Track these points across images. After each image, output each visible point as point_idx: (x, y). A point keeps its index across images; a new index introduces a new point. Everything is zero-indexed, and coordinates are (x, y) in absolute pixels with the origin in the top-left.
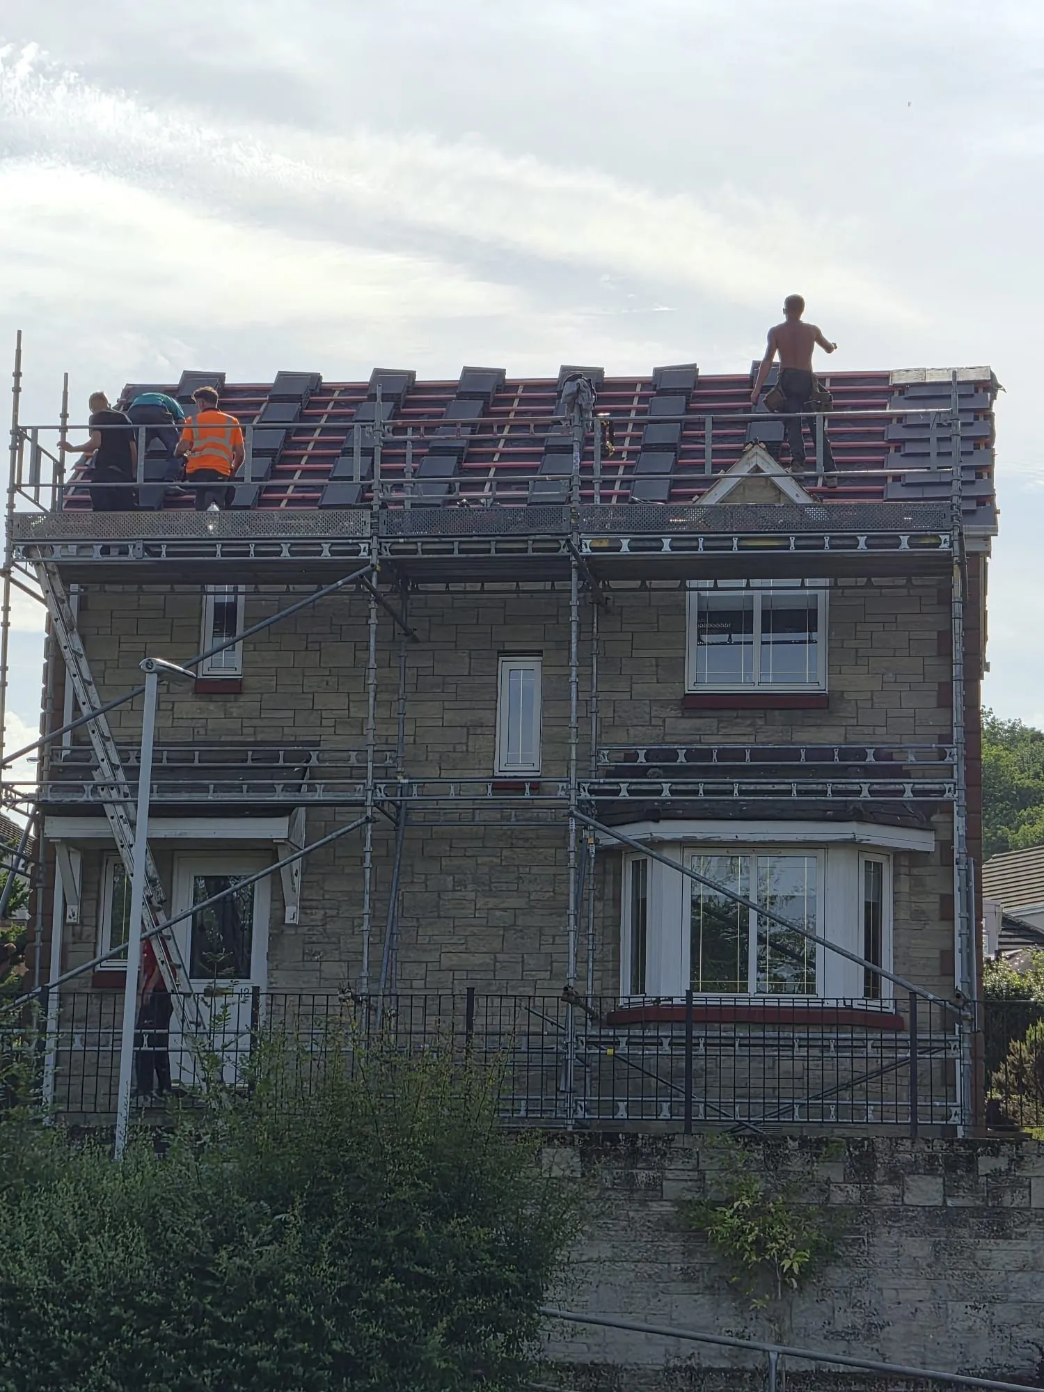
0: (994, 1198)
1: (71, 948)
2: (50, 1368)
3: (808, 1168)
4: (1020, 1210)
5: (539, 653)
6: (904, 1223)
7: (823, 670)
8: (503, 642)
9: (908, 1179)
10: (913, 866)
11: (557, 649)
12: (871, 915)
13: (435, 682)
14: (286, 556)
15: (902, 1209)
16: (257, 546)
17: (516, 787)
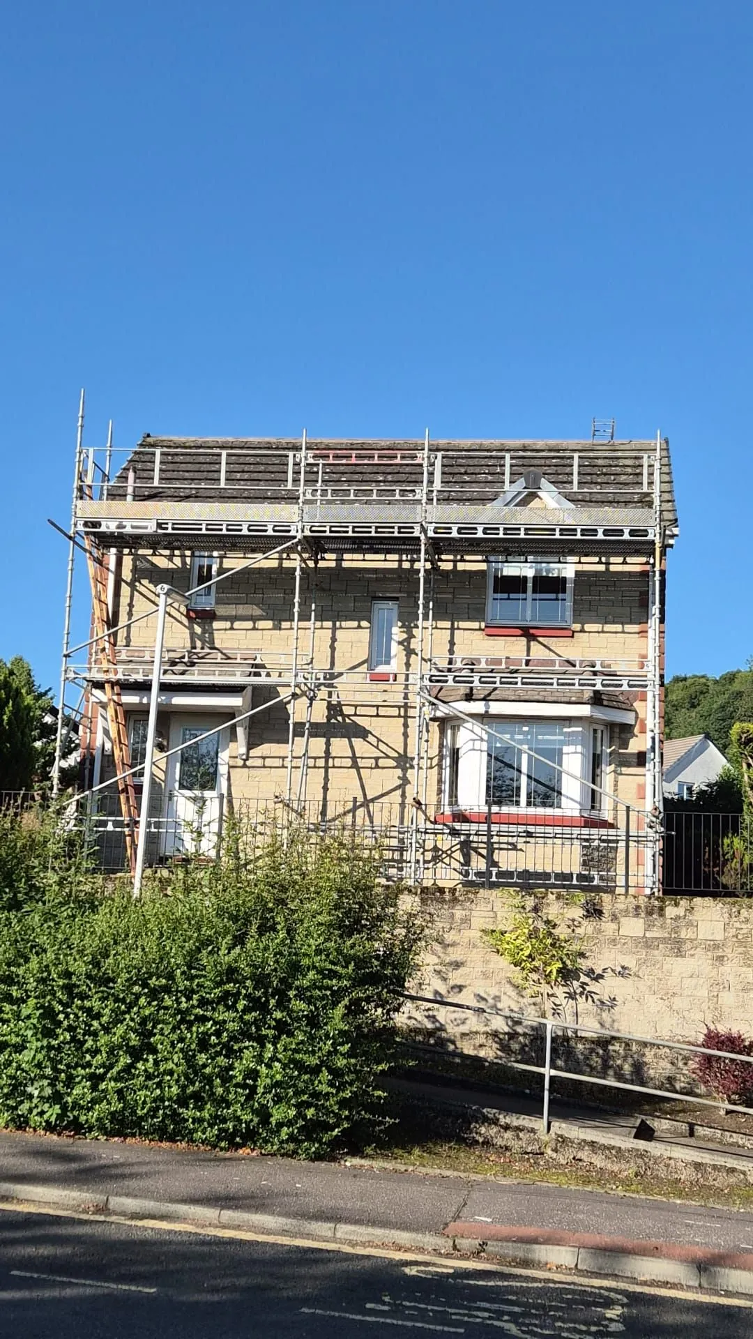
0: (676, 933)
1: (106, 769)
2: (92, 1025)
3: (561, 911)
4: (691, 940)
5: (397, 599)
6: (619, 946)
7: (569, 614)
8: (375, 592)
9: (622, 920)
10: (622, 732)
11: (408, 597)
12: (596, 761)
13: (332, 614)
14: (245, 532)
15: (618, 938)
16: (228, 525)
17: (383, 679)
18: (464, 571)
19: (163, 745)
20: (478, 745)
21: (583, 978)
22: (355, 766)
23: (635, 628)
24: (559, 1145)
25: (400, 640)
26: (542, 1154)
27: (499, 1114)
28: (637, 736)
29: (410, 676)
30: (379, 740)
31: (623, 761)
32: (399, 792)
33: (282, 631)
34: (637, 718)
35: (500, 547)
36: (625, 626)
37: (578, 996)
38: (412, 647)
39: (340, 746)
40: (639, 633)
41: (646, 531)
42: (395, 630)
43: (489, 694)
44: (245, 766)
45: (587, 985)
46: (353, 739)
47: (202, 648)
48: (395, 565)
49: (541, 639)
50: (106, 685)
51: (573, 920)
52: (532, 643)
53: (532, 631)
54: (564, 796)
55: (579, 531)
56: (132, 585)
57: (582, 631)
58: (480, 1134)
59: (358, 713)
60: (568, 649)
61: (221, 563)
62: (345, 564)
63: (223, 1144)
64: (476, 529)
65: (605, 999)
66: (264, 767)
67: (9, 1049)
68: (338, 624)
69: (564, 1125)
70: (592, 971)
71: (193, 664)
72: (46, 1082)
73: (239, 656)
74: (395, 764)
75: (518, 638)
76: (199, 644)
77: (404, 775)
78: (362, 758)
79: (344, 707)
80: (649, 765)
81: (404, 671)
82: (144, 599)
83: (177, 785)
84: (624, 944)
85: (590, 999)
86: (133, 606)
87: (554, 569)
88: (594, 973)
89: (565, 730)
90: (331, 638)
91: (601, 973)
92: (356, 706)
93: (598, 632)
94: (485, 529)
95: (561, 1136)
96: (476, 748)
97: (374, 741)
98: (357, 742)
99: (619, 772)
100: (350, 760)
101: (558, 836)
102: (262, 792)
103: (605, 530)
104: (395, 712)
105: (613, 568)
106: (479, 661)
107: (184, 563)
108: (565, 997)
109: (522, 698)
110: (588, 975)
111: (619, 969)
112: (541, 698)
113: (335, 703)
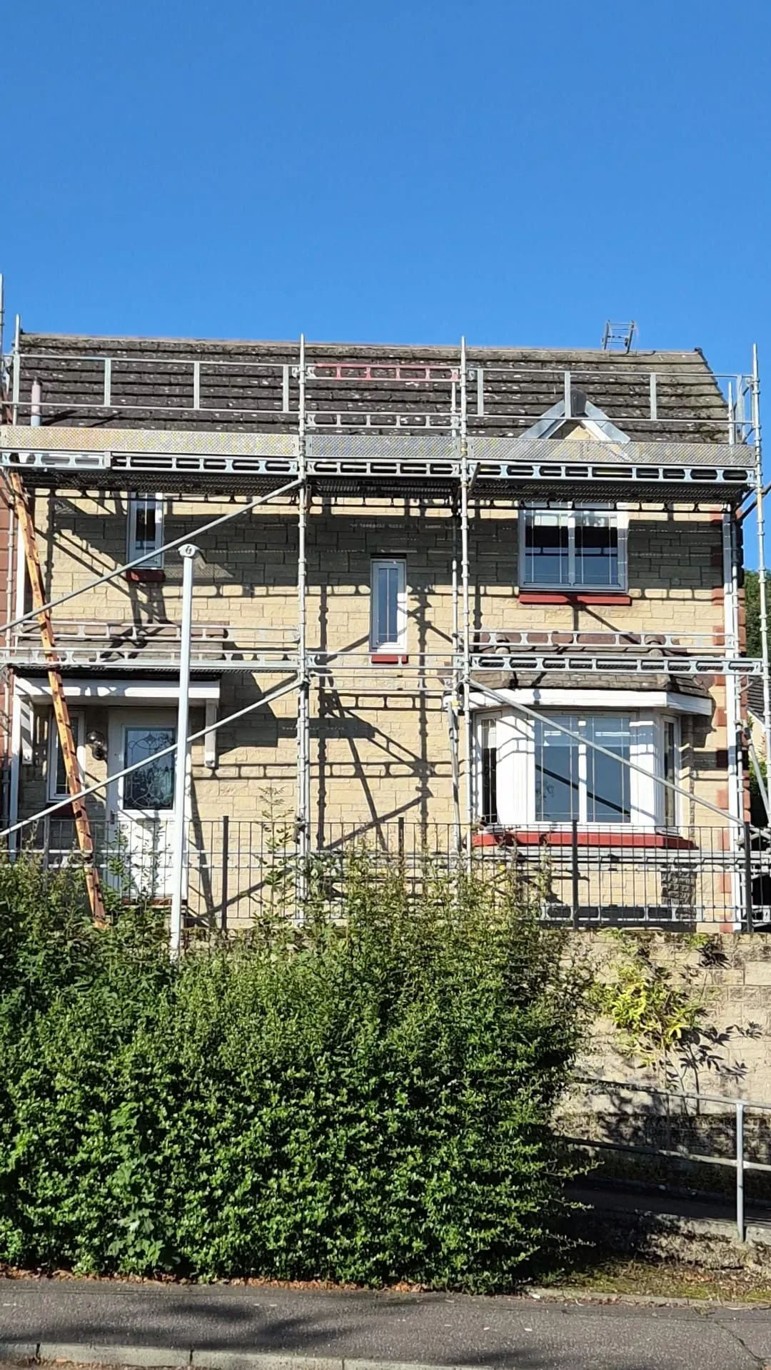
1: (25, 783)
3: (673, 957)
5: (404, 556)
6: (745, 998)
7: (623, 575)
8: (376, 546)
9: (748, 965)
10: (696, 726)
11: (418, 553)
12: (667, 764)
13: (321, 577)
14: (229, 469)
15: (744, 988)
16: (206, 460)
17: (390, 661)
18: (490, 520)
19: (103, 751)
20: (523, 745)
21: (704, 1041)
22: (359, 774)
23: (707, 594)
24: (761, 1255)
25: (411, 610)
26: (741, 1268)
27: (678, 1221)
28: (715, 731)
29: (427, 658)
30: (389, 740)
31: (699, 763)
32: (418, 807)
33: (255, 600)
34: (714, 707)
35: (544, 491)
36: (696, 591)
37: (698, 1064)
38: (427, 618)
39: (338, 748)
40: (713, 600)
41: (744, 472)
42: (402, 597)
43: (539, 680)
44: (214, 777)
45: (709, 1049)
46: (355, 740)
47: (150, 621)
48: (401, 512)
49: (590, 608)
50: (50, 674)
51: (688, 968)
52: (580, 613)
53: (580, 598)
54: (634, 808)
55: (661, 472)
56: (49, 537)
57: (643, 598)
58: (662, 1248)
59: (360, 705)
60: (624, 621)
61: (170, 508)
62: (336, 511)
63: (374, 1280)
64: (530, 468)
65: (731, 1065)
66: (240, 777)
67: (92, 1171)
68: (329, 589)
69: (762, 1230)
70: (714, 1031)
71: (143, 643)
72: (146, 1212)
73: (204, 632)
74: (411, 771)
75: (562, 607)
76: (144, 616)
77: (424, 784)
78: (368, 764)
79: (341, 698)
80: (731, 768)
81: (418, 650)
82: (67, 556)
83: (121, 803)
84: (751, 996)
85: (713, 1065)
86: (53, 565)
87: (599, 518)
88: (715, 1033)
89: (632, 724)
90: (321, 608)
91: (724, 1032)
92: (357, 696)
93: (662, 599)
94: (542, 468)
95: (761, 1244)
96: (521, 749)
97: (383, 741)
98: (360, 743)
99: (695, 776)
100: (352, 766)
101: (650, 860)
102: (238, 810)
103: (694, 471)
104: (408, 703)
105: (677, 517)
106: (517, 637)
107: (119, 507)
108: (682, 1066)
109: (580, 685)
110: (708, 1037)
111: (746, 1027)
112: (604, 684)
113: (330, 692)
